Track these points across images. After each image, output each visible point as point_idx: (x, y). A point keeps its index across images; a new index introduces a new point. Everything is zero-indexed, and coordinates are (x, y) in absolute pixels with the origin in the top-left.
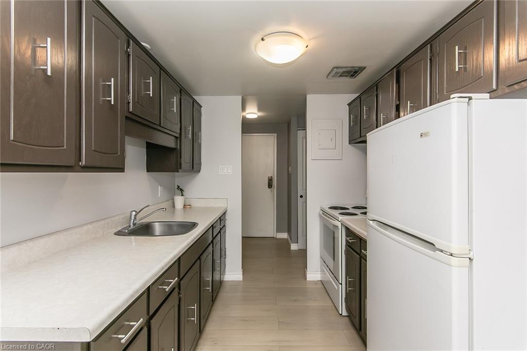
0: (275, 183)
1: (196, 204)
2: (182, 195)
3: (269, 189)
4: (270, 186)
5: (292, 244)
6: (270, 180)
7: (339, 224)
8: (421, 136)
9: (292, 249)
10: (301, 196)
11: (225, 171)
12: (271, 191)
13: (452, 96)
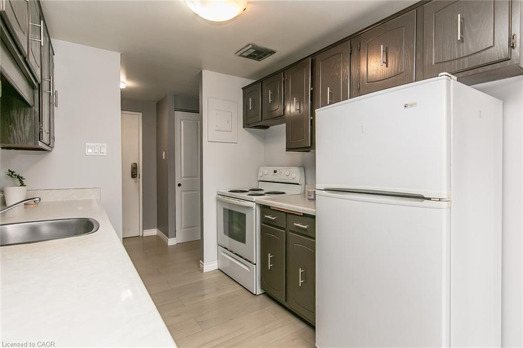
0: (140, 171)
1: (47, 198)
2: (22, 185)
3: (133, 180)
4: (134, 175)
5: (169, 239)
6: (134, 168)
7: (253, 205)
8: (405, 107)
9: (169, 245)
10: (179, 185)
11: (96, 151)
12: (136, 182)
13: (440, 75)
